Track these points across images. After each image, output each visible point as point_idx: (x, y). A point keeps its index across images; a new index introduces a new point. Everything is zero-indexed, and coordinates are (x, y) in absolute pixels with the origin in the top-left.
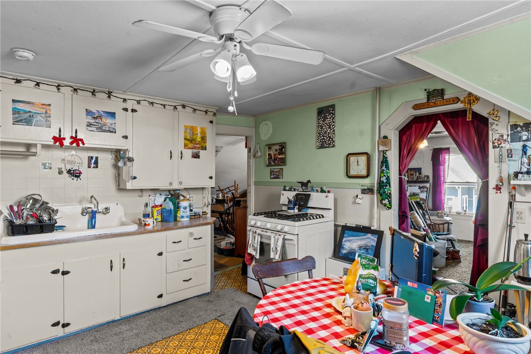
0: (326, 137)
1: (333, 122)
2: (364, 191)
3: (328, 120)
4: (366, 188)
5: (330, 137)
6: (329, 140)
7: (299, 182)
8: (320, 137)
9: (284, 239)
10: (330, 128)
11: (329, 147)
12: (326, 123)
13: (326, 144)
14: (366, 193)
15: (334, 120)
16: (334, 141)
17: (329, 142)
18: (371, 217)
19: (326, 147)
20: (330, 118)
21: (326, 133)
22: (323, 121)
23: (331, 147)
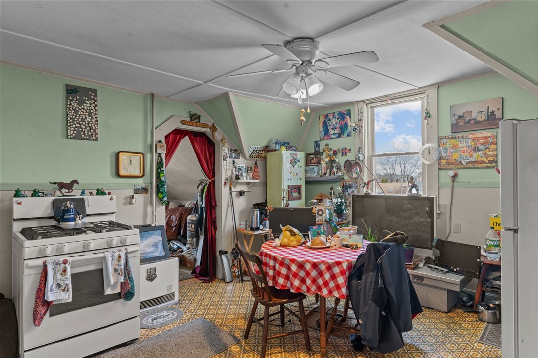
0: (85, 125)
1: (96, 111)
2: (137, 191)
3: (88, 105)
4: (140, 187)
5: (91, 128)
6: (89, 131)
7: (55, 183)
8: (74, 124)
9: (126, 253)
10: (90, 115)
11: (89, 139)
12: (84, 109)
13: (84, 134)
14: (140, 192)
15: (96, 108)
16: (96, 134)
17: (90, 133)
18: (145, 215)
19: (84, 139)
20: (90, 104)
21: (83, 120)
22: (80, 104)
23: (93, 140)
